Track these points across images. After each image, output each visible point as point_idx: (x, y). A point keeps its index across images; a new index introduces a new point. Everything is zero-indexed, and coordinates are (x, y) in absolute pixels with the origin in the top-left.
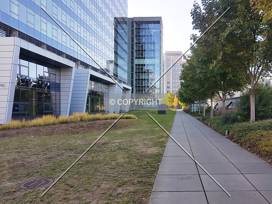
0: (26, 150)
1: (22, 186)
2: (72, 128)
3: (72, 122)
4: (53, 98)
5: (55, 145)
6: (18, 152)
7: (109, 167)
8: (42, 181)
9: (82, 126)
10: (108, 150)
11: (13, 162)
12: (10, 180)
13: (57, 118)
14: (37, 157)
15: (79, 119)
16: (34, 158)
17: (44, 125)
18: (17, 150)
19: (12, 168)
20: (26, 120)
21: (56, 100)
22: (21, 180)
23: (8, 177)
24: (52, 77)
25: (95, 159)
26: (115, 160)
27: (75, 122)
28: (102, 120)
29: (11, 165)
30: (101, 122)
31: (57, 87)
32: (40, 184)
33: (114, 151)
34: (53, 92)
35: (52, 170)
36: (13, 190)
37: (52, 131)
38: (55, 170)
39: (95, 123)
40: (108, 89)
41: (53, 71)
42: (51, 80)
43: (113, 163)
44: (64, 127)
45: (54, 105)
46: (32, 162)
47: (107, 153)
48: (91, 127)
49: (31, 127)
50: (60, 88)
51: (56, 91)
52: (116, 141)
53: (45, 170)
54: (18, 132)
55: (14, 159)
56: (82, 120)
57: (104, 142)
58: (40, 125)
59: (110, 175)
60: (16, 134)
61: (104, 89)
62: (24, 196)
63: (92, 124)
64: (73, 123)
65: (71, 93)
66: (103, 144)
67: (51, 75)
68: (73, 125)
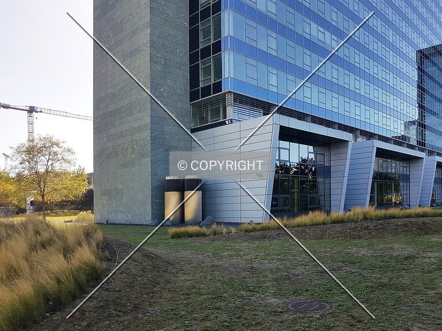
0: (289, 257)
1: (290, 306)
2: (350, 229)
3: (350, 221)
4: (321, 187)
5: (328, 255)
6: (282, 260)
7: (423, 298)
8: (314, 304)
9: (366, 228)
10: (417, 268)
11: (276, 272)
12: (274, 295)
13: (328, 215)
14: (304, 269)
15: (361, 217)
16: (300, 269)
17: (311, 225)
18: (279, 257)
19: (276, 280)
20: (288, 218)
21: (325, 189)
22: (287, 298)
23: (273, 291)
24: (320, 157)
25: (394, 281)
26: (434, 289)
27: (356, 222)
28: (399, 218)
29: (275, 276)
30: (400, 222)
31: (326, 171)
32: (312, 309)
33: (430, 272)
34: (320, 180)
35: (327, 290)
36: (280, 310)
37: (321, 233)
38: (331, 290)
39: (389, 223)
40: (408, 169)
41: (320, 150)
42: (318, 163)
43: (431, 293)
44: (338, 228)
45: (322, 197)
46: (299, 275)
47: (417, 274)
48: (382, 228)
49: (294, 227)
50: (330, 172)
51: (324, 177)
52: (430, 254)
53: (317, 289)
54: (279, 234)
55: (277, 268)
56: (365, 218)
57: (407, 255)
58: (305, 225)
59: (428, 313)
60: (277, 235)
61: (401, 169)
62: (293, 321)
63: (383, 225)
64: (353, 223)
65: (346, 179)
66: (407, 258)
67: (318, 155)
68: (353, 225)
